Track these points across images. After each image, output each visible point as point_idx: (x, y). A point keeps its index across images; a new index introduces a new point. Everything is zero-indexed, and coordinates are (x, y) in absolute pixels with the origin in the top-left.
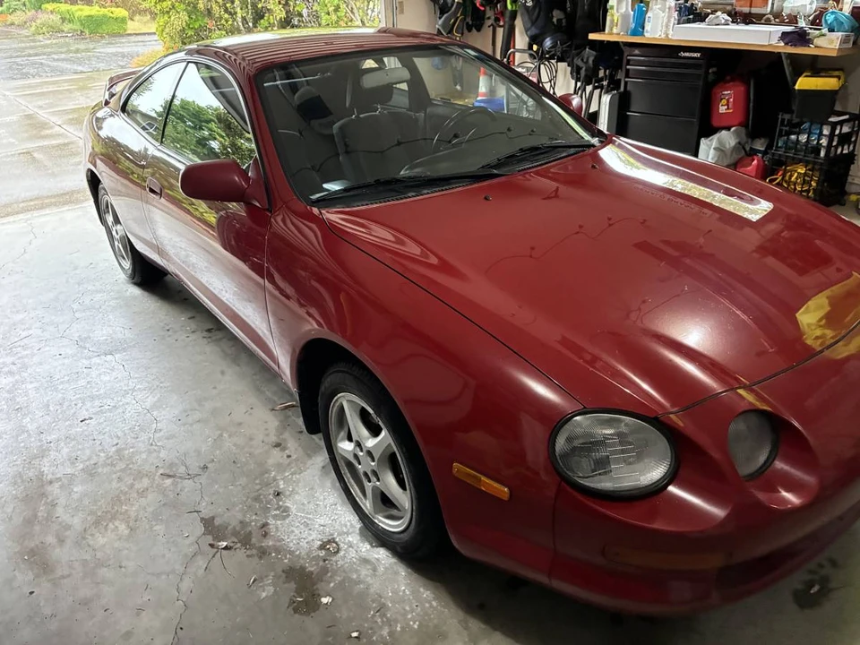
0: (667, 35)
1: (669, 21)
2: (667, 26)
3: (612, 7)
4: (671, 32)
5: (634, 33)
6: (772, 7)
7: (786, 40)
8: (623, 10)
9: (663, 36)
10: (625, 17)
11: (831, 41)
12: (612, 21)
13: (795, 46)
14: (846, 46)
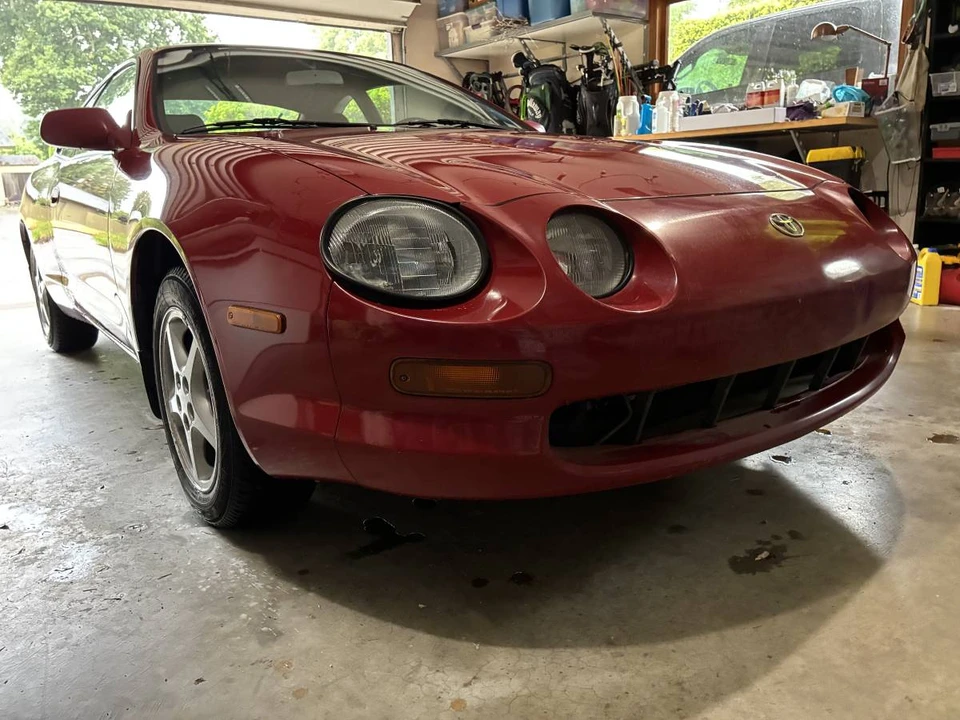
0: (673, 129)
1: (674, 115)
2: (673, 121)
3: (620, 111)
4: (677, 126)
5: (642, 131)
6: (785, 102)
7: (792, 116)
8: (631, 113)
9: (670, 130)
10: (632, 119)
11: (840, 110)
12: (620, 124)
13: (802, 119)
14: (856, 115)
